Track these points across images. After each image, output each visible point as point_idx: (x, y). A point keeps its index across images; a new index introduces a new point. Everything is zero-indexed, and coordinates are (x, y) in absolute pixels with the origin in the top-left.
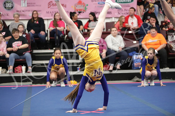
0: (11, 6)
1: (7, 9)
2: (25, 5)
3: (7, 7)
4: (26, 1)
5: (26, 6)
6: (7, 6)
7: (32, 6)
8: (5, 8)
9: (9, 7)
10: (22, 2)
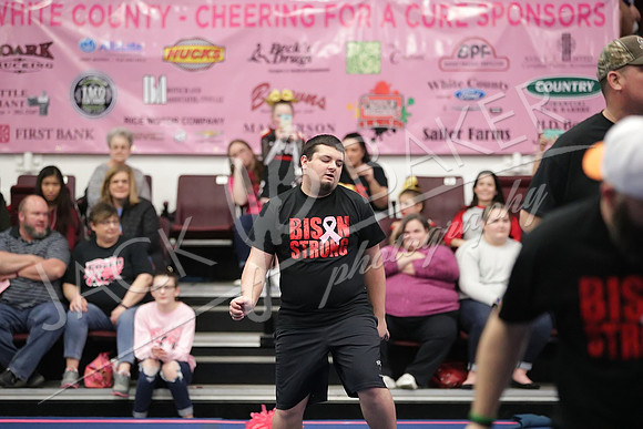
1: (86, 112)
2: (159, 95)
3: (89, 101)
4: (163, 80)
5: (164, 100)
6: (86, 100)
7: (188, 100)
8: (80, 105)
9: (97, 101)
10: (148, 82)
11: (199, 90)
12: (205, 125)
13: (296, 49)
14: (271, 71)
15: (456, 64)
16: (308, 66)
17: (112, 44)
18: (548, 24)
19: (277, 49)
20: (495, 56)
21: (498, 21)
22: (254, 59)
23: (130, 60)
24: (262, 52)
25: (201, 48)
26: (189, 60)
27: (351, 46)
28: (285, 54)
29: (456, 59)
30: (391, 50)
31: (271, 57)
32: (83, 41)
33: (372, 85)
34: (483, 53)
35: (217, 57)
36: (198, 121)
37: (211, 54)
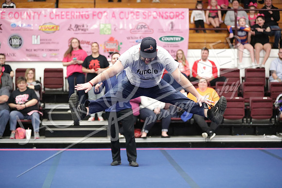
0: (18, 44)
1: (13, 48)
2: (38, 42)
4: (39, 36)
5: (39, 43)
6: (13, 44)
7: (47, 43)
8: (11, 45)
10: (34, 37)
11: (51, 40)
12: (53, 52)
13: (83, 26)
14: (75, 33)
15: (136, 31)
16: (87, 32)
17: (22, 25)
18: (166, 18)
19: (77, 26)
20: (149, 29)
21: (150, 17)
22: (69, 29)
23: (28, 30)
24: (72, 27)
25: (52, 26)
26: (47, 30)
27: (101, 25)
28: (79, 28)
29: (136, 30)
30: (114, 27)
31: (75, 29)
32: (12, 24)
33: (108, 38)
34: (145, 28)
35: (57, 29)
36: (50, 50)
37: (55, 28)
